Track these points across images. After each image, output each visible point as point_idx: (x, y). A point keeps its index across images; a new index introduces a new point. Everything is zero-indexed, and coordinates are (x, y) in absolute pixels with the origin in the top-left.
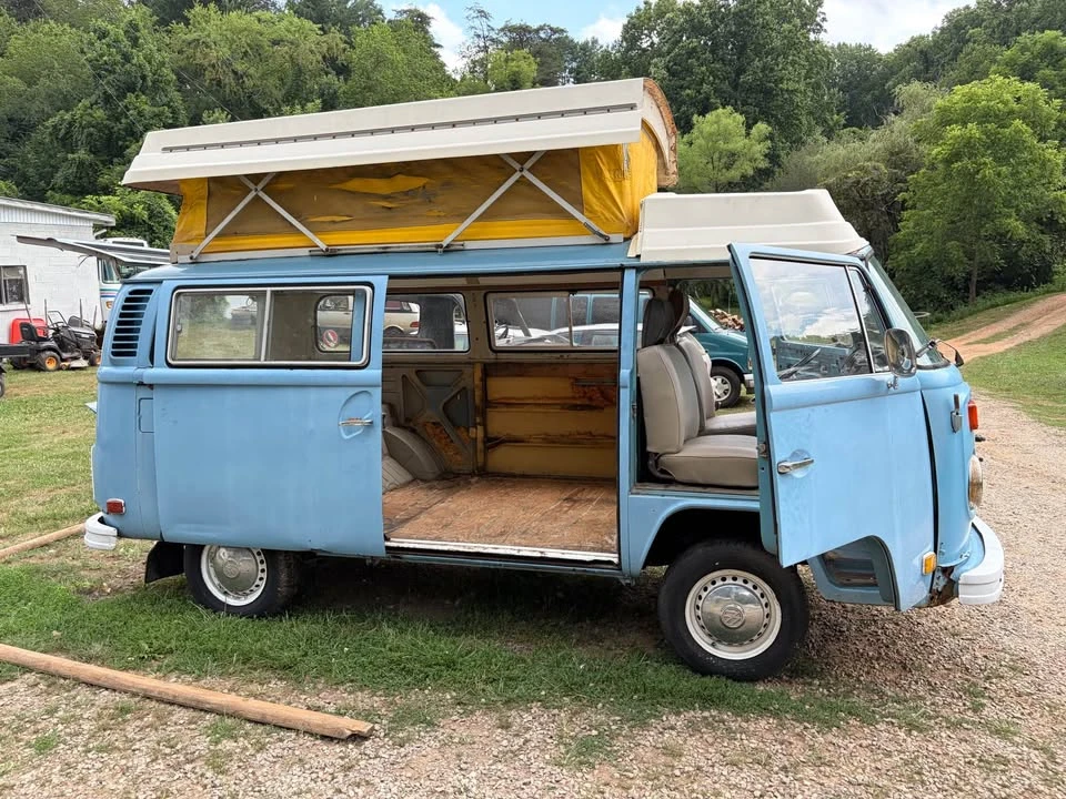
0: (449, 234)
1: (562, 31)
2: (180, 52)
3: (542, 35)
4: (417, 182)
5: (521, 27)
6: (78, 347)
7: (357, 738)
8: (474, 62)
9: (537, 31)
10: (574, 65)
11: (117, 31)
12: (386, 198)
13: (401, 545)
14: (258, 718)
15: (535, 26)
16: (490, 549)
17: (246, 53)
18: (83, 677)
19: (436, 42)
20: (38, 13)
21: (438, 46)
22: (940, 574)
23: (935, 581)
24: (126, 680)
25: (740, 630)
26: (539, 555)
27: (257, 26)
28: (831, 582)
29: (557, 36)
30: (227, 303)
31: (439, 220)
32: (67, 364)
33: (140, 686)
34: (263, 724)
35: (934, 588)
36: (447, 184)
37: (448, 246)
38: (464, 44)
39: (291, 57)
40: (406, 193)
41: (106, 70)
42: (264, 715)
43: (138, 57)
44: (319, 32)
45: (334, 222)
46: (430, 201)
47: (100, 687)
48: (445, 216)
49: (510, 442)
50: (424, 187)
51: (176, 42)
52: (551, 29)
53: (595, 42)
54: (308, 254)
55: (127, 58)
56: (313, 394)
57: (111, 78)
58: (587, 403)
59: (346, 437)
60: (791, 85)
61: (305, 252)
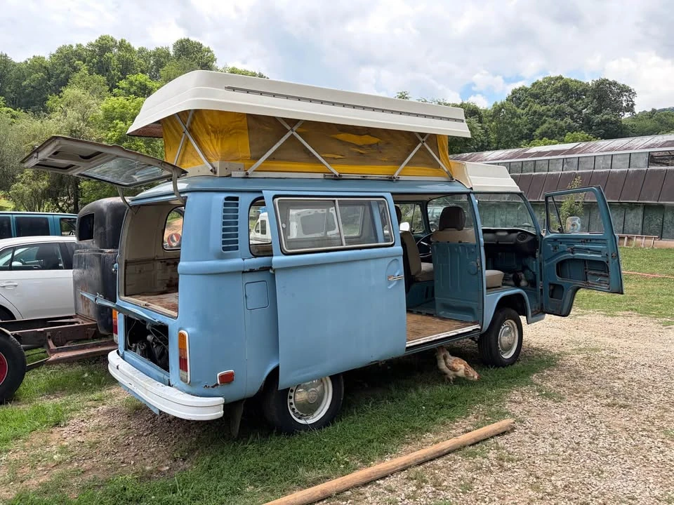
4: (374, 140)
12: (360, 147)
14: (473, 441)
18: (355, 482)
24: (388, 467)
33: (400, 464)
34: (478, 443)
36: (388, 144)
37: (396, 178)
40: (370, 146)
45: (334, 158)
46: (380, 152)
48: (387, 161)
50: (378, 143)
59: (389, 287)
61: (321, 176)
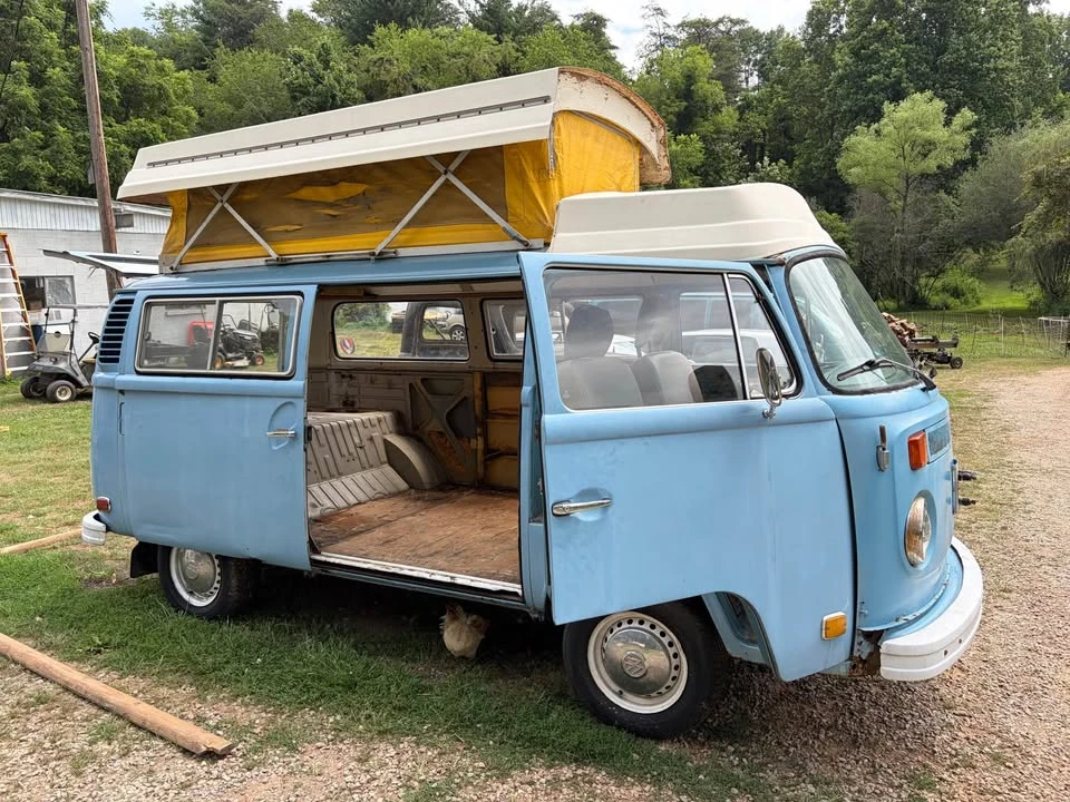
0: (380, 241)
1: (743, 22)
2: (368, 71)
3: (722, 27)
4: (359, 188)
5: (699, 22)
6: (242, 347)
7: (211, 755)
8: (652, 61)
9: (716, 24)
10: (759, 57)
11: (310, 56)
12: (331, 205)
13: (332, 560)
15: (713, 18)
16: (406, 570)
17: (425, 68)
19: (612, 43)
20: (250, 42)
21: (614, 47)
22: (862, 639)
23: (856, 647)
25: (641, 680)
26: (448, 580)
27: (437, 41)
28: (738, 637)
29: (737, 28)
30: (389, 308)
31: (377, 227)
32: (230, 363)
34: (143, 730)
35: (856, 654)
36: (385, 190)
37: (381, 253)
38: (641, 44)
39: (467, 68)
40: (347, 200)
41: (301, 92)
42: (145, 721)
43: (329, 78)
44: (495, 42)
45: (287, 231)
46: (369, 208)
47: (38, 675)
48: (382, 223)
49: (508, 454)
50: (364, 194)
51: (363, 62)
52: (731, 21)
53: (781, 30)
54: (263, 263)
55: (319, 79)
56: (248, 404)
57: (304, 100)
60: (1002, 63)
61: (261, 262)
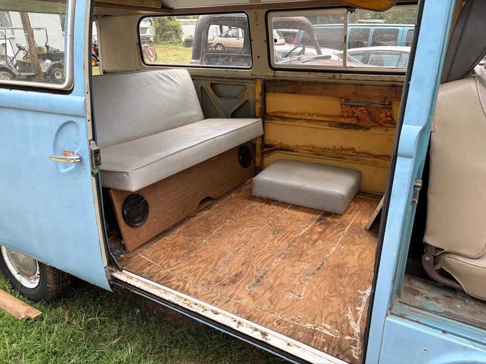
49: (281, 150)
58: (355, 122)
59: (63, 171)
